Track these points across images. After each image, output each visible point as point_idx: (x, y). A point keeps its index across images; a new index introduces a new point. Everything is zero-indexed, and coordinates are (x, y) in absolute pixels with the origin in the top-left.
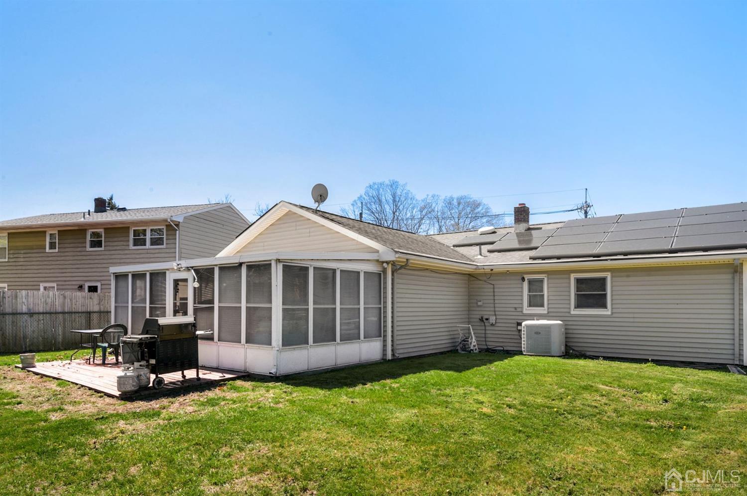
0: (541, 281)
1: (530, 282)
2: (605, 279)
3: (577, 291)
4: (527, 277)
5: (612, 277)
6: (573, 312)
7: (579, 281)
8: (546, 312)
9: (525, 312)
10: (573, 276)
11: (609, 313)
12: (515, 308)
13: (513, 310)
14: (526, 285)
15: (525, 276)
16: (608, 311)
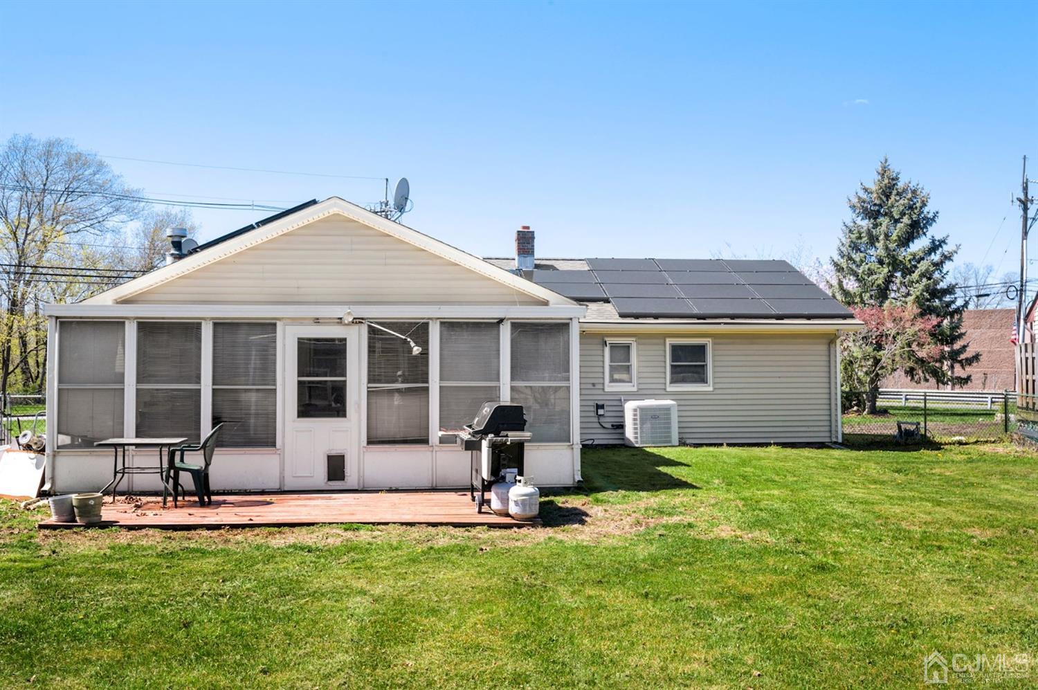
0: (628, 347)
1: (614, 347)
2: (704, 346)
3: (673, 362)
4: (609, 340)
5: (714, 344)
6: (668, 389)
7: (675, 348)
8: (635, 389)
9: (607, 389)
10: (669, 341)
11: (711, 389)
12: (594, 385)
13: (591, 386)
14: (607, 350)
15: (606, 339)
16: (709, 386)
